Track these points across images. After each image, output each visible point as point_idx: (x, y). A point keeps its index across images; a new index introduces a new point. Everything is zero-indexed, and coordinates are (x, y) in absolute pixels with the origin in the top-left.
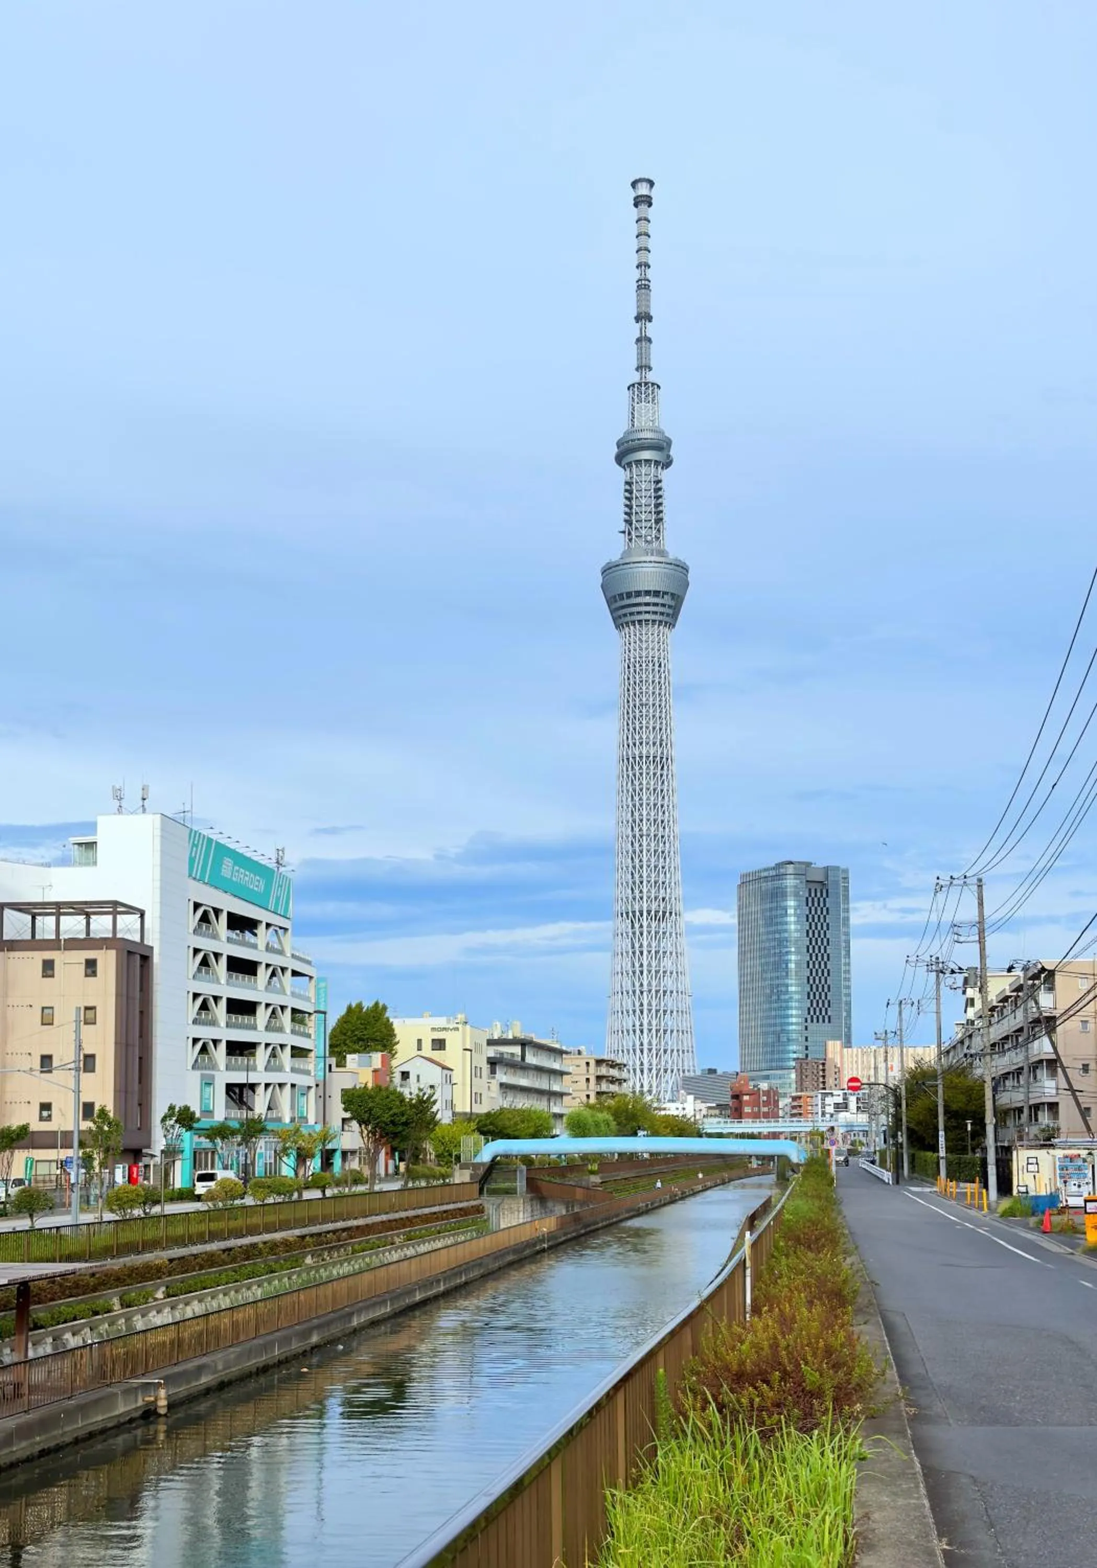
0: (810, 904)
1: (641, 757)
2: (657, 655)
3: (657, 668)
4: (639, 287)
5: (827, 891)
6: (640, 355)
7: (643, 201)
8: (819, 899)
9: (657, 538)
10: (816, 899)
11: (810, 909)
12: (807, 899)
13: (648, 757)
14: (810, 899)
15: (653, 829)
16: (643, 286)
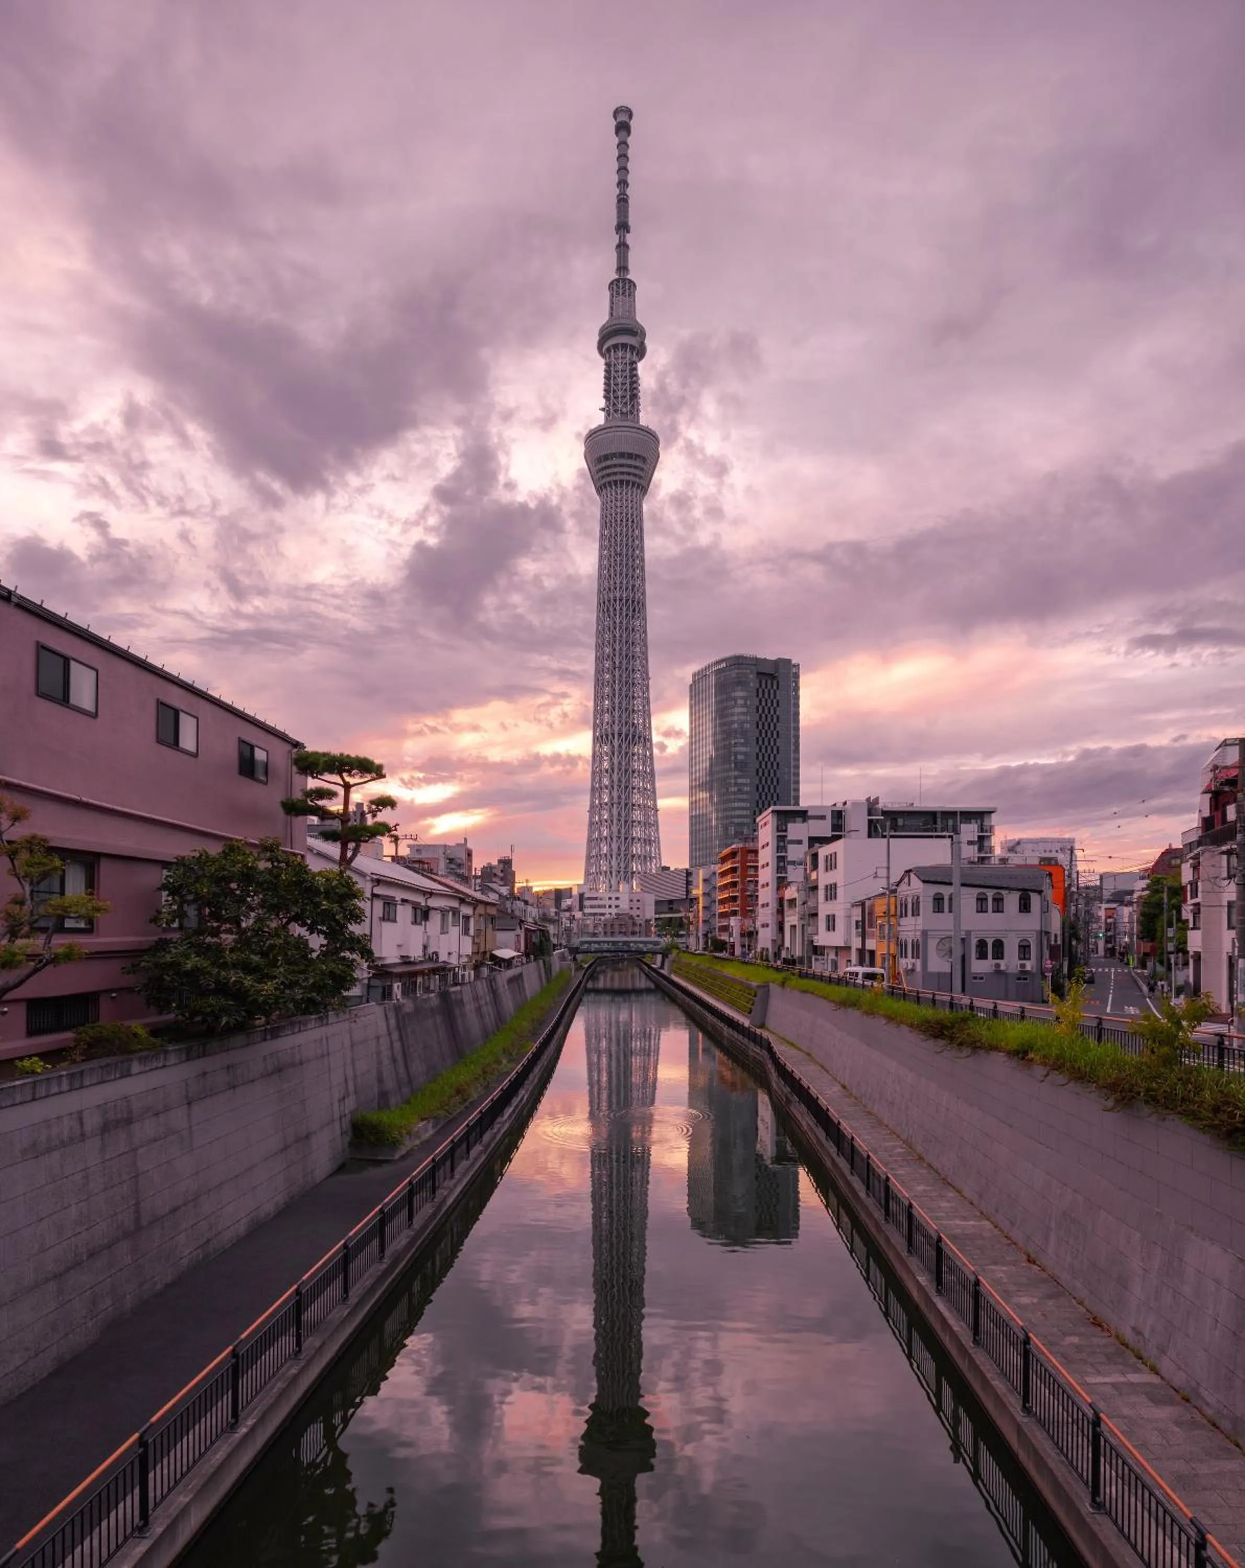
0: (760, 695)
1: (615, 601)
2: (630, 512)
3: (630, 524)
4: (619, 201)
5: (778, 683)
6: (619, 258)
7: (623, 128)
8: (769, 691)
9: (632, 413)
10: (766, 691)
11: (760, 701)
12: (758, 690)
13: (621, 600)
14: (760, 690)
15: (624, 662)
16: (623, 201)
